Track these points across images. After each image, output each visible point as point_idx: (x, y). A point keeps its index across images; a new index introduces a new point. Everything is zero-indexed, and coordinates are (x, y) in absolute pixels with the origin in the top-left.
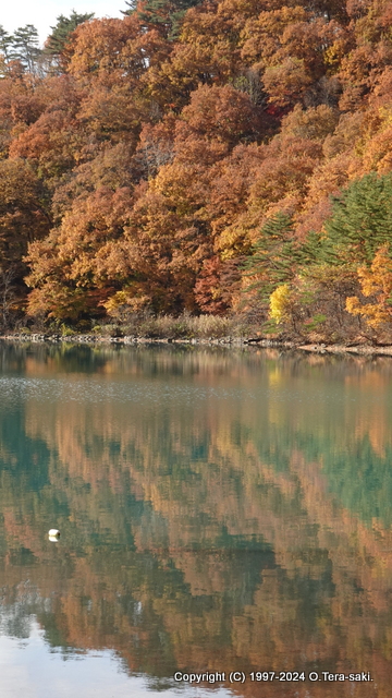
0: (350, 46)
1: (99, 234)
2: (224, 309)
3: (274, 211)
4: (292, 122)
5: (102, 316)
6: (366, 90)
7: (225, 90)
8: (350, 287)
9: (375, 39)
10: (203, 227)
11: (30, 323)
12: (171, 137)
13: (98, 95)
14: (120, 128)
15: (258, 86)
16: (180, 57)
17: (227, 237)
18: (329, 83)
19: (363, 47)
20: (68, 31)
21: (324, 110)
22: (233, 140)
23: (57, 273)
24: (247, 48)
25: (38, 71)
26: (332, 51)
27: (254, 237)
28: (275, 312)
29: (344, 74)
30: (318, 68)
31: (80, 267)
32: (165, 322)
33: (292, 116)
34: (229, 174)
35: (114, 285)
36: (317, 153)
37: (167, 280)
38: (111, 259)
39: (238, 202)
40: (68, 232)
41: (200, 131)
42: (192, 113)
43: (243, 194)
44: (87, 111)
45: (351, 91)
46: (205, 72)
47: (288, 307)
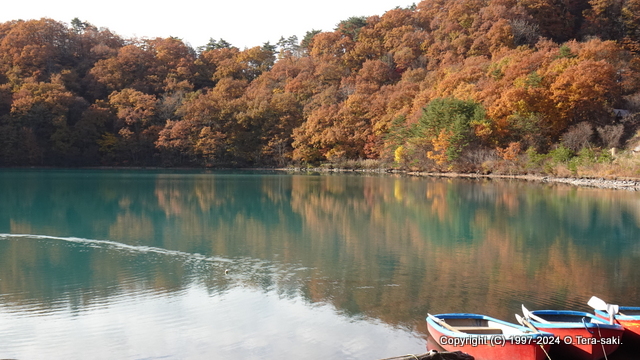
0: (432, 42)
1: (323, 124)
2: (376, 156)
3: (398, 114)
4: (406, 76)
5: (324, 159)
6: (439, 61)
7: (378, 62)
8: (429, 147)
9: (443, 39)
10: (368, 121)
11: (294, 163)
12: (354, 82)
13: (323, 65)
14: (333, 79)
15: (392, 60)
16: (358, 48)
17: (378, 125)
18: (422, 58)
19: (438, 43)
20: (311, 37)
21: (420, 70)
22: (381, 83)
23: (305, 141)
24: (387, 44)
25: (298, 55)
26: (424, 44)
27: (389, 126)
28: (397, 158)
29: (429, 54)
30: (418, 52)
31: (315, 139)
32: (351, 162)
33: (406, 73)
34: (379, 98)
35: (330, 146)
36: (417, 89)
37: (352, 144)
38: (328, 135)
39: (383, 110)
40: (310, 124)
41: (367, 80)
42: (364, 72)
43: (385, 107)
44: (318, 72)
45: (432, 61)
46: (369, 54)
47: (403, 156)
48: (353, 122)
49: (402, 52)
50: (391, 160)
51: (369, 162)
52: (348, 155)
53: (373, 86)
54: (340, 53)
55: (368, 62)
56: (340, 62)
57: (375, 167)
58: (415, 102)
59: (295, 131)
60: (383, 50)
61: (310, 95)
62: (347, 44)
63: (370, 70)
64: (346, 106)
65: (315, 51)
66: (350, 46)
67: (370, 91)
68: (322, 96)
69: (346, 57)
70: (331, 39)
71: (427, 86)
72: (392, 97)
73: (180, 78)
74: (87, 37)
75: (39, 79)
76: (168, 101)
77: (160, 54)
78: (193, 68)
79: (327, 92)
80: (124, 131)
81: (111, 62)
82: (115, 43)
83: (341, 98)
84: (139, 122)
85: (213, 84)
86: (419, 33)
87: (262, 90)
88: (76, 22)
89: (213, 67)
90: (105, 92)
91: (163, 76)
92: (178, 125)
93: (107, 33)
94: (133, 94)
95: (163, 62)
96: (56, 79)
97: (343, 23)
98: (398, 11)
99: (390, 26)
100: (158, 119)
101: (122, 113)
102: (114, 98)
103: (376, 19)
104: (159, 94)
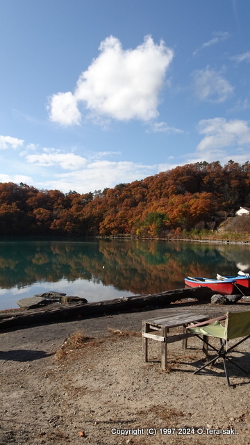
0: (149, 193)
3: (137, 218)
4: (140, 204)
6: (151, 199)
7: (130, 199)
9: (152, 192)
12: (121, 206)
15: (135, 199)
16: (123, 194)
17: (130, 222)
20: (106, 190)
22: (131, 207)
23: (104, 227)
25: (101, 197)
26: (146, 193)
27: (134, 222)
28: (137, 233)
35: (112, 229)
37: (121, 228)
39: (132, 216)
41: (126, 206)
44: (109, 203)
45: (149, 199)
47: (139, 232)
48: (121, 220)
49: (138, 196)
50: (135, 234)
51: (127, 235)
52: (119, 232)
53: (128, 208)
54: (116, 196)
55: (126, 200)
56: (116, 199)
57: (129, 236)
58: (143, 213)
59: (100, 224)
60: (131, 195)
61: (106, 211)
62: (118, 193)
63: (127, 202)
64: (119, 214)
65: (107, 195)
66: (120, 194)
67: (127, 210)
68: (110, 211)
69: (118, 197)
70: (113, 191)
71: (147, 208)
72: (135, 212)
73: (59, 204)
74: (26, 189)
75: (7, 204)
76: (55, 212)
77: (52, 196)
78: (64, 201)
79: (112, 210)
80: (39, 223)
81: (34, 198)
82: (36, 191)
83: (117, 212)
84: (44, 220)
85: (71, 207)
86: (144, 190)
87: (89, 209)
88: (22, 184)
89: (71, 201)
90: (32, 209)
91: (53, 203)
92: (58, 221)
93: (33, 188)
94: (42, 210)
95: (53, 198)
96: (14, 204)
97: (117, 186)
98: (137, 182)
99: (134, 187)
100: (51, 219)
101: (38, 216)
102: (35, 211)
103: (129, 184)
104: (51, 210)
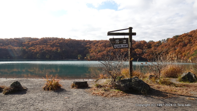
0: (193, 39)
3: (188, 52)
4: (188, 45)
6: (195, 42)
7: (182, 43)
9: (195, 38)
10: (181, 53)
12: (178, 47)
14: (173, 46)
15: (184, 42)
16: (178, 41)
17: (183, 54)
18: (191, 42)
20: (168, 39)
21: (191, 44)
24: (183, 40)
25: (165, 42)
26: (191, 40)
27: (186, 54)
34: (183, 49)
39: (184, 51)
41: (180, 46)
44: (170, 45)
45: (193, 42)
46: (180, 42)
47: (191, 59)
49: (186, 41)
53: (182, 47)
58: (191, 50)
61: (169, 49)
66: (176, 40)
67: (181, 48)
68: (172, 49)
69: (175, 42)
70: (172, 39)
72: (186, 49)
73: (146, 47)
76: (144, 50)
77: (142, 43)
78: (148, 45)
80: (137, 55)
81: (134, 45)
83: (175, 49)
84: (140, 54)
85: (151, 48)
86: (190, 38)
87: (160, 48)
89: (151, 45)
90: (134, 49)
91: (143, 47)
92: (146, 54)
94: (138, 50)
97: (174, 36)
98: (185, 34)
99: (184, 37)
100: (143, 53)
101: (137, 52)
103: (181, 35)
104: (143, 49)
